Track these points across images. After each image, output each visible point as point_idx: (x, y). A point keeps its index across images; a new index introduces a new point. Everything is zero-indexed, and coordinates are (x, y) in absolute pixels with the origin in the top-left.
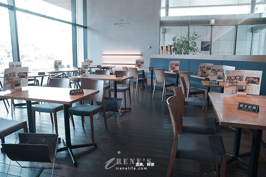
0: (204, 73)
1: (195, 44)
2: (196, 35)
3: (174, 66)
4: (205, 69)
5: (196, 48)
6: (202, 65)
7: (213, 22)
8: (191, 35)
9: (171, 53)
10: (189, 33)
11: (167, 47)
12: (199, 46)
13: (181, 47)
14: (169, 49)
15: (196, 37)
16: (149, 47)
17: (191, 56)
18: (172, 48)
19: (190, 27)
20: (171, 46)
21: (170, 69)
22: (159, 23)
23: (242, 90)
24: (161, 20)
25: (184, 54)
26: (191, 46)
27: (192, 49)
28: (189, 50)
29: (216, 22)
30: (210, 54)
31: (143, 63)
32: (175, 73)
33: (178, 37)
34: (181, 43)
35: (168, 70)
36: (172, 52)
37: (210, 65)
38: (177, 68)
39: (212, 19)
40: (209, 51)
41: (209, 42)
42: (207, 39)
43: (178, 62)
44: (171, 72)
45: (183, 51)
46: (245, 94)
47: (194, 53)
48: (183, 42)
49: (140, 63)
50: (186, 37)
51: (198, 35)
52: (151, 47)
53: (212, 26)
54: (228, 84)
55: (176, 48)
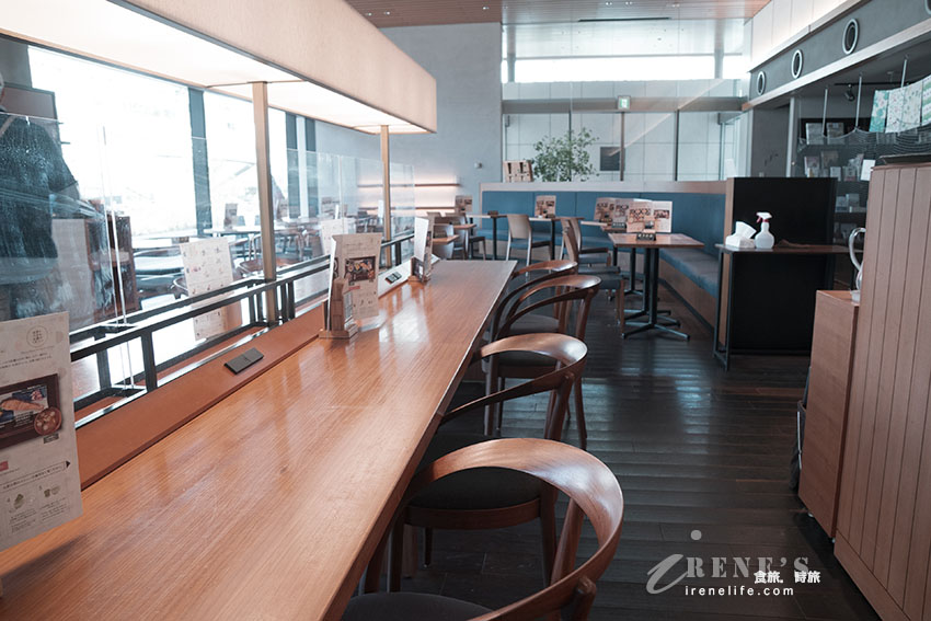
0: (607, 216)
1: (586, 157)
2: (587, 135)
3: (545, 206)
4: (606, 209)
5: (588, 165)
6: (601, 201)
7: (624, 104)
8: (575, 136)
9: (532, 180)
10: (570, 132)
11: (521, 164)
12: (595, 160)
13: (556, 162)
14: (526, 169)
15: (587, 140)
16: (476, 165)
17: (577, 184)
18: (533, 166)
19: (573, 115)
20: (530, 162)
21: (537, 212)
22: (499, 107)
23: (650, 227)
24: (504, 98)
25: (562, 179)
26: (576, 161)
27: (580, 169)
28: (573, 172)
29: (631, 102)
30: (622, 179)
31: (469, 202)
32: (549, 220)
33: (547, 142)
34: (555, 154)
35: (533, 216)
36: (535, 177)
37: (613, 199)
38: (552, 210)
39: (622, 97)
40: (619, 172)
41: (617, 148)
42: (613, 141)
43: (554, 198)
44: (541, 218)
45: (560, 173)
46: (653, 231)
47: (583, 177)
48: (558, 153)
49: (463, 204)
50: (564, 140)
51: (592, 137)
52: (481, 166)
53: (623, 113)
54: (631, 220)
55: (543, 167)
